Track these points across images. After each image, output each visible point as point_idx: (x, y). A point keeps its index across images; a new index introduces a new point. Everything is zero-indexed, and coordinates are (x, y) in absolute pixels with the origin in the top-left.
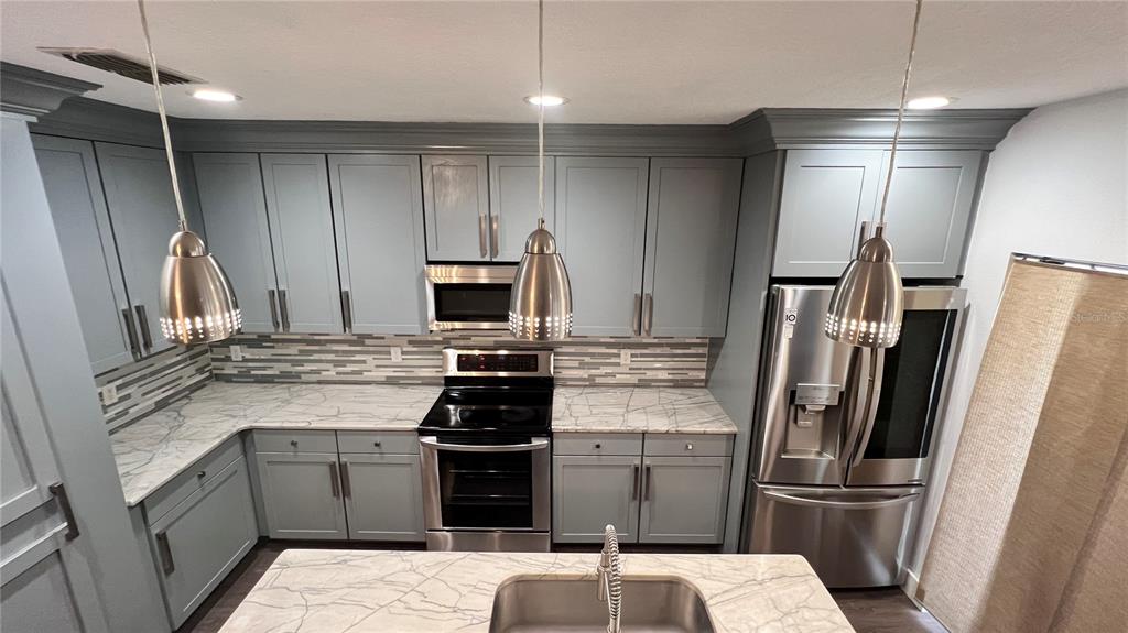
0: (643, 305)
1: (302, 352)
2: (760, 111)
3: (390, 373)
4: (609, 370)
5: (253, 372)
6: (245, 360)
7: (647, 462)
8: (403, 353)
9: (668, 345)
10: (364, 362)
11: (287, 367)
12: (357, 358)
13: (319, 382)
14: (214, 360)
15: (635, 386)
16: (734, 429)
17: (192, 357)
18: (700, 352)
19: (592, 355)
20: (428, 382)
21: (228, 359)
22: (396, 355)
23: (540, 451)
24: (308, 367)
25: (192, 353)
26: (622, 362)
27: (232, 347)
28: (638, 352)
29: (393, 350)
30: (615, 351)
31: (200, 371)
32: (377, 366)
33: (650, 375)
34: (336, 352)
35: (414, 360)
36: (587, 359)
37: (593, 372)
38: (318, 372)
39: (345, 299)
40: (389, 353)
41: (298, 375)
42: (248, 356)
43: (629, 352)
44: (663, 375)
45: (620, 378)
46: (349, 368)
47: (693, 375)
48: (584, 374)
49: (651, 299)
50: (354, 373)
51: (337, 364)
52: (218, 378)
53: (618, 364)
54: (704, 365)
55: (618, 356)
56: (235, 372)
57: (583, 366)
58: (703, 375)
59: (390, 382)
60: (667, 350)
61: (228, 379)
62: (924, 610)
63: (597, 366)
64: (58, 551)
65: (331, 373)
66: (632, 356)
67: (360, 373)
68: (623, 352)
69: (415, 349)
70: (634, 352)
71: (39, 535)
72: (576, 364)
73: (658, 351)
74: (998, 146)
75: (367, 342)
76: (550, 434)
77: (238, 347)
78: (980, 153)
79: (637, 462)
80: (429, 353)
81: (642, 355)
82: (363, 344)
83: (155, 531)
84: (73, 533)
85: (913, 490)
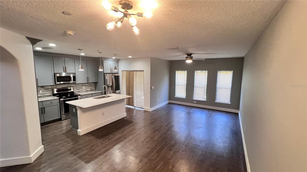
0: (88, 78)
8: (42, 91)
9: (89, 85)
18: (94, 85)
20: (48, 96)
37: (79, 90)
40: (39, 92)
44: (89, 89)
45: (83, 91)
47: (93, 89)
68: (83, 87)
69: (45, 90)
72: (76, 89)
81: (86, 87)
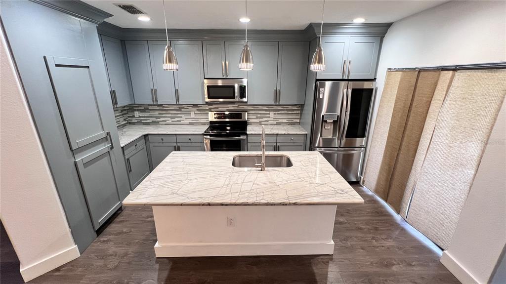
0: (277, 94)
1: (160, 114)
2: (311, 24)
3: (190, 121)
4: (266, 119)
5: (142, 121)
6: (140, 117)
7: (278, 144)
8: (195, 114)
9: (286, 110)
10: (181, 117)
11: (154, 119)
12: (179, 115)
13: (166, 124)
14: (128, 117)
15: (275, 125)
16: (307, 133)
17: (123, 115)
18: (297, 112)
19: (260, 114)
20: (204, 124)
21: (134, 116)
22: (193, 115)
23: (244, 140)
24: (161, 119)
25: (122, 113)
26: (271, 116)
27: (135, 112)
28: (276, 112)
29: (191, 112)
30: (268, 112)
31: (125, 120)
32: (186, 119)
33: (280, 121)
34: (172, 114)
35: (199, 116)
36: (259, 115)
37: (261, 120)
38: (165, 121)
39: (177, 91)
40: (190, 114)
41: (158, 122)
42: (141, 115)
43: (273, 112)
44: (285, 121)
45: (270, 122)
46: (176, 119)
47: (295, 121)
48: (257, 121)
49: (280, 91)
50: (178, 121)
51: (172, 118)
52: (130, 123)
53: (269, 117)
54: (299, 117)
55: (269, 114)
56: (136, 121)
57: (257, 118)
58: (298, 121)
59: (191, 124)
60: (286, 112)
61: (134, 124)
62: (364, 187)
63: (262, 118)
64: (109, 152)
65: (170, 121)
66: (274, 114)
67: (180, 121)
68: (271, 112)
69: (199, 112)
70: (275, 112)
71: (105, 146)
72: (255, 117)
73: (283, 112)
74: (386, 36)
75: (182, 110)
76: (246, 134)
77: (137, 112)
78: (380, 38)
79: (275, 144)
80: (204, 114)
81: (278, 114)
82: (181, 111)
83: (126, 158)
84: (112, 148)
85: (362, 149)
